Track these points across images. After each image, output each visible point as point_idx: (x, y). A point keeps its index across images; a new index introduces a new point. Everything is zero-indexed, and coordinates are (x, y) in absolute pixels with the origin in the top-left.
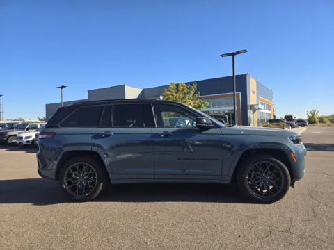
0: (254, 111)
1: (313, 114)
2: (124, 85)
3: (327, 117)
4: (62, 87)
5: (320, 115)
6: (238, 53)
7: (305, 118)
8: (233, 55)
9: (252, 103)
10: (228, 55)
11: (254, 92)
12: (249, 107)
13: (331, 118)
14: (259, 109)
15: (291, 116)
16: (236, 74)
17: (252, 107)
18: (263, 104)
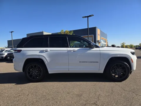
0: (99, 43)
1: (123, 44)
2: (43, 32)
3: (129, 46)
4: (12, 32)
5: (126, 45)
6: (90, 16)
7: (120, 46)
8: (88, 17)
9: (98, 40)
10: (86, 17)
11: (99, 35)
12: (97, 41)
13: (130, 46)
14: (101, 42)
15: (114, 45)
16: (89, 27)
17: (98, 41)
18: (103, 40)
